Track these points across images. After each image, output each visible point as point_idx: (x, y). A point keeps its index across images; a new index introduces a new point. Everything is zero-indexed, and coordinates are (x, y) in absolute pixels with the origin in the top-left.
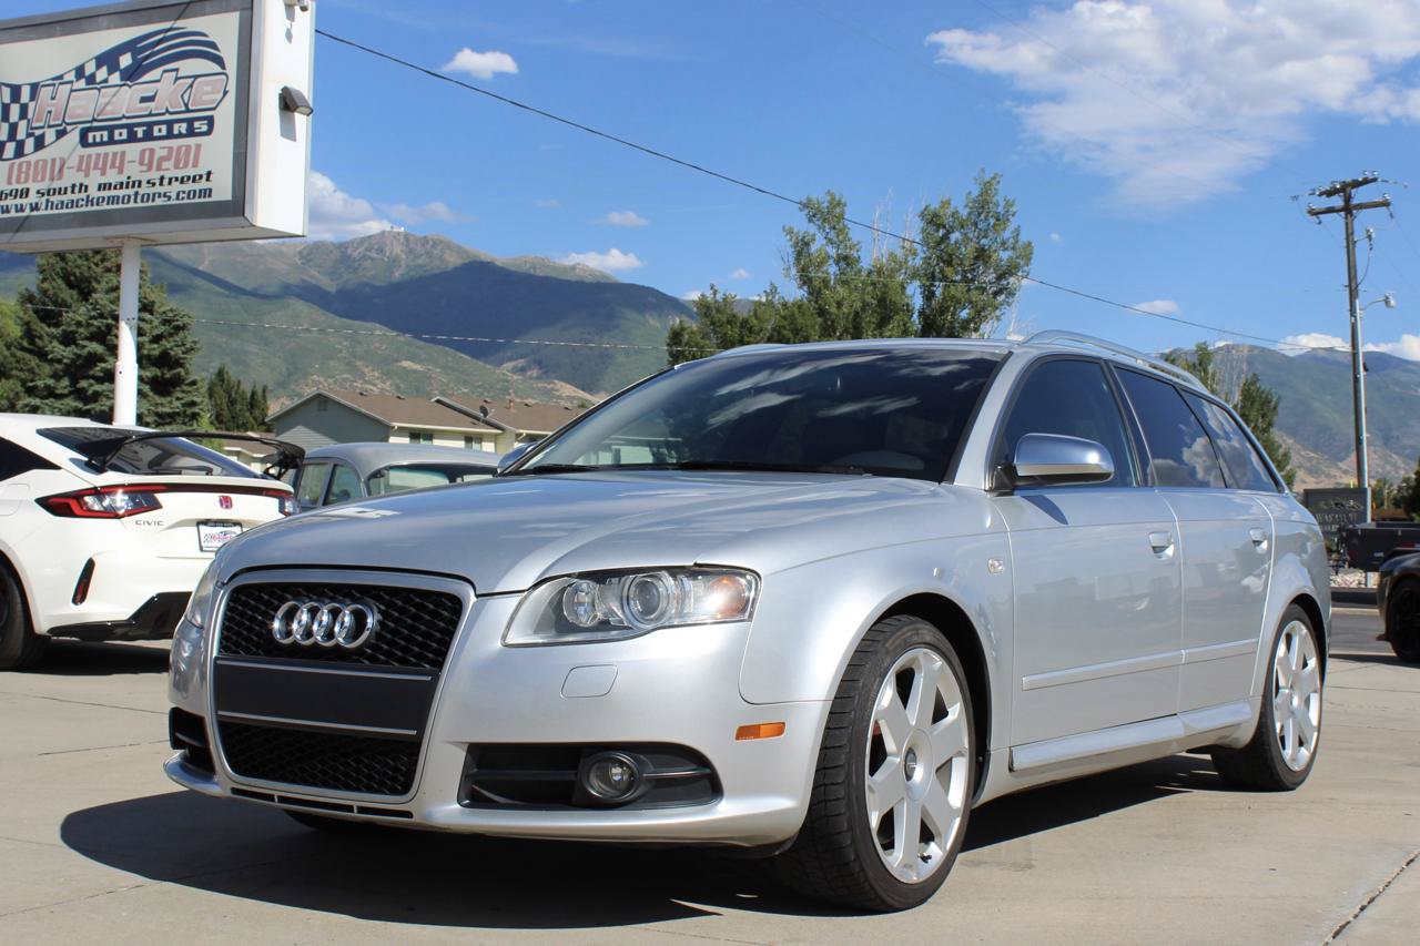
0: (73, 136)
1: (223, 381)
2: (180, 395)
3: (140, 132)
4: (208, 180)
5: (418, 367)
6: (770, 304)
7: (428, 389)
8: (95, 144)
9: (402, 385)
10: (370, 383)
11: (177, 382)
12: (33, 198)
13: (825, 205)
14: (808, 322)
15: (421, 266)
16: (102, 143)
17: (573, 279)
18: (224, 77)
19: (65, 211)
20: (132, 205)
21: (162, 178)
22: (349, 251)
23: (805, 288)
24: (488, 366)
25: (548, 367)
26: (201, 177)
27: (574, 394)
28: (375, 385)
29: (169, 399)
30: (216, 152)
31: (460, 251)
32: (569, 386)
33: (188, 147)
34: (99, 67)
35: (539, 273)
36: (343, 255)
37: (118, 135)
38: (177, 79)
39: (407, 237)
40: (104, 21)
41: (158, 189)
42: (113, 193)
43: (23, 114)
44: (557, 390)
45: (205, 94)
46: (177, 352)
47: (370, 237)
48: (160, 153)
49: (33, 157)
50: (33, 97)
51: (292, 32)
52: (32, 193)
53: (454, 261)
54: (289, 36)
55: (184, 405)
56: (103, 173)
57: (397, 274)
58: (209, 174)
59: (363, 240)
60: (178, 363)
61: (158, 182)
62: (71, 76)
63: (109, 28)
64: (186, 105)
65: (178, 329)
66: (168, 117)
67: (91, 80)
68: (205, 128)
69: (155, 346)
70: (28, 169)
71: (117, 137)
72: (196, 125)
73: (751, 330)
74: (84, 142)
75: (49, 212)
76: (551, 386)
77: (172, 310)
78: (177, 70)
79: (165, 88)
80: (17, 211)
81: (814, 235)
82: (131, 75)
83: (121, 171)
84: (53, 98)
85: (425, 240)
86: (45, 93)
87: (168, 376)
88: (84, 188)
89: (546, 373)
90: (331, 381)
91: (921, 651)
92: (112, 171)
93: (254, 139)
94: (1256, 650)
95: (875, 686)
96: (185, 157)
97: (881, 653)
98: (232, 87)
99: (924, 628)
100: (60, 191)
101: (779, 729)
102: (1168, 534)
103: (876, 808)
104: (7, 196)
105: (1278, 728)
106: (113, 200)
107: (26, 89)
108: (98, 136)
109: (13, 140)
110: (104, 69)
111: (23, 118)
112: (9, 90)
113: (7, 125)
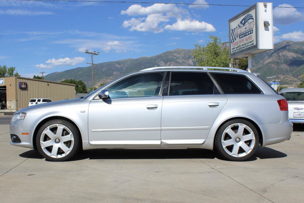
0: (238, 37)
3: (245, 34)
12: (235, 49)
18: (254, 22)
19: (239, 51)
20: (246, 48)
21: (248, 42)
30: (253, 36)
33: (250, 36)
34: (240, 24)
37: (243, 35)
40: (241, 15)
41: (248, 44)
45: (252, 26)
48: (248, 38)
49: (235, 42)
50: (234, 31)
51: (266, 10)
52: (235, 48)
58: (253, 40)
62: (238, 27)
64: (250, 28)
66: (248, 31)
67: (240, 26)
70: (234, 44)
72: (251, 32)
74: (240, 38)
78: (248, 22)
79: (247, 25)
80: (234, 52)
82: (244, 24)
83: (244, 42)
86: (235, 30)
88: (240, 46)
91: (57, 125)
92: (243, 42)
93: (258, 33)
94: (209, 129)
95: (43, 129)
96: (250, 38)
97: (46, 125)
98: (255, 24)
99: (59, 121)
100: (238, 47)
101: (28, 134)
102: (156, 105)
103: (43, 146)
104: (233, 49)
105: (224, 147)
106: (243, 47)
107: (233, 30)
108: (241, 36)
109: (233, 39)
110: (241, 24)
111: (233, 35)
112: (232, 30)
113: (232, 37)
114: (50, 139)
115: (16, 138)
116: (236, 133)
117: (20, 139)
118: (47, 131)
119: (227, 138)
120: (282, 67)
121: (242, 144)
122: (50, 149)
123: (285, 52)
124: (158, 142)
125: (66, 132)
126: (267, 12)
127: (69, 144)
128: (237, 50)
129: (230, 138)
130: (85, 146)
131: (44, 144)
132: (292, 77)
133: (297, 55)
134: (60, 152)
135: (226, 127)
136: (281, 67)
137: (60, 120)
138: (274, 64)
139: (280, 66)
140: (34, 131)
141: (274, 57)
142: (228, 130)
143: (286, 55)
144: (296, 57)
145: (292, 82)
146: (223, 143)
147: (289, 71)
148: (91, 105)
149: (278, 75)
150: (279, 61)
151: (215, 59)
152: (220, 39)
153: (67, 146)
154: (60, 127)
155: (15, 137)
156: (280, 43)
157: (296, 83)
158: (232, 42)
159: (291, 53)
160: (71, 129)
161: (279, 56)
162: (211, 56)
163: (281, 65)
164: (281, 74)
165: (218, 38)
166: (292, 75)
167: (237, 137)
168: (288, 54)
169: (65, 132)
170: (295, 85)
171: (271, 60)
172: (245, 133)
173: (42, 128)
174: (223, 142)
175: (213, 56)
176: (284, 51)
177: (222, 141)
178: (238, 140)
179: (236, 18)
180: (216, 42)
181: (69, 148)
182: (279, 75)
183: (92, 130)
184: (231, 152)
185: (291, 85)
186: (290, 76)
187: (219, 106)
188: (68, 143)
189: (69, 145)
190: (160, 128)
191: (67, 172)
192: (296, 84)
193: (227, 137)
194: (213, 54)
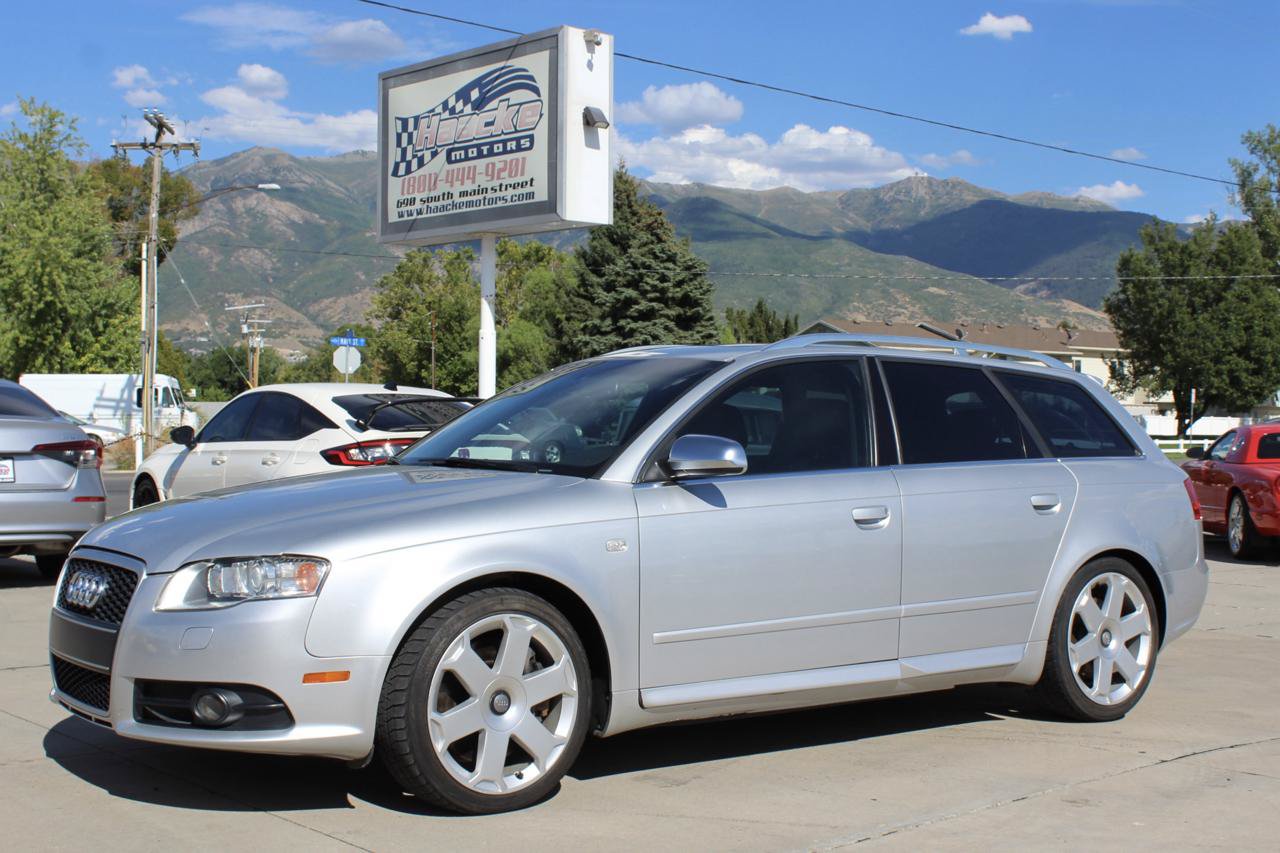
0: (442, 156)
1: (761, 312)
2: (700, 329)
3: (485, 149)
4: (531, 185)
5: (943, 292)
6: (1209, 229)
7: (952, 310)
8: (456, 161)
9: (929, 308)
10: (901, 307)
11: (697, 318)
12: (418, 205)
13: (1266, 137)
14: (1245, 245)
15: (944, 205)
16: (461, 160)
17: (1077, 210)
18: (539, 103)
19: (439, 214)
20: (482, 207)
21: (501, 185)
22: (881, 196)
23: (1249, 213)
24: (1004, 289)
25: (1056, 290)
26: (527, 183)
27: (1079, 311)
28: (906, 308)
29: (690, 332)
30: (536, 162)
31: (975, 190)
32: (1076, 304)
33: (517, 160)
34: (457, 101)
35: (1046, 205)
36: (876, 201)
37: (472, 152)
38: (509, 106)
39: (930, 181)
40: (460, 64)
41: (498, 194)
42: (469, 198)
43: (410, 141)
44: (1065, 308)
45: (528, 117)
46: (696, 294)
47: (899, 183)
48: (499, 166)
49: (417, 174)
50: (416, 127)
51: (593, 61)
52: (418, 201)
53: (970, 199)
54: (590, 65)
55: (703, 337)
56: (462, 184)
57: (922, 213)
58: (532, 180)
59: (892, 186)
60: (696, 303)
61: (498, 188)
62: (439, 109)
63: (463, 70)
64: (515, 127)
65: (696, 275)
66: (503, 137)
67: (453, 111)
68: (528, 144)
69: (678, 289)
70: (414, 182)
71: (470, 155)
72: (522, 142)
73: (1190, 255)
74: (449, 161)
75: (429, 215)
76: (1059, 304)
77: (691, 260)
78: (508, 99)
79: (499, 113)
80: (408, 216)
81: (1257, 165)
82: (479, 106)
83: (474, 182)
84: (428, 127)
85: (946, 182)
86: (423, 123)
87: (689, 314)
88: (450, 195)
89: (1055, 293)
90: (868, 306)
91: (504, 617)
92: (468, 181)
93: (562, 151)
96: (517, 168)
98: (545, 111)
100: (434, 199)
101: (343, 676)
103: (442, 736)
104: (399, 204)
106: (470, 204)
107: (411, 123)
108: (457, 155)
109: (403, 160)
110: (461, 102)
111: (410, 143)
112: (399, 123)
113: (399, 150)
114: (468, 696)
116: (1101, 608)
117: (284, 708)
118: (458, 655)
119: (1079, 632)
120: (242, 259)
123: (256, 199)
126: (594, 68)
128: (431, 210)
131: (443, 729)
132: (284, 306)
133: (307, 214)
135: (1078, 592)
136: (237, 259)
138: (210, 248)
139: (235, 255)
141: (211, 213)
143: (259, 208)
144: (301, 222)
145: (284, 329)
146: (1073, 655)
147: (271, 280)
149: (227, 296)
150: (232, 234)
151: (41, 214)
152: (73, 122)
154: (520, 629)
156: (241, 158)
157: (300, 331)
158: (402, 171)
159: (283, 203)
160: (566, 635)
161: (231, 212)
162: (23, 197)
163: (241, 252)
164: (236, 291)
165: (63, 114)
166: (283, 296)
168: (269, 204)
170: (296, 341)
171: (198, 229)
175: (34, 196)
176: (251, 193)
177: (1070, 644)
179: (431, 72)
180: (52, 134)
182: (229, 293)
184: (1093, 688)
185: (278, 340)
186: (274, 300)
192: (299, 336)
193: (1080, 628)
194: (32, 187)
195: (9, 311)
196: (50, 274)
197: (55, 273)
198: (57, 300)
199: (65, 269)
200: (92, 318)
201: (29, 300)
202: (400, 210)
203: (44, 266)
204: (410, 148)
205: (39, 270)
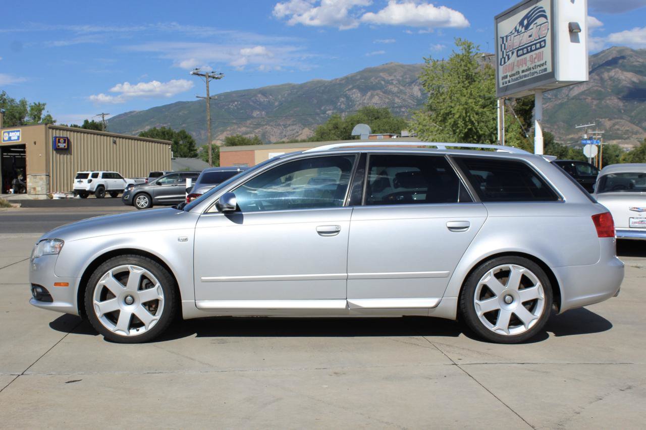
0: (515, 54)
3: (529, 49)
4: (546, 65)
8: (520, 56)
12: (509, 78)
16: (522, 55)
18: (547, 23)
20: (530, 77)
26: (544, 64)
30: (547, 53)
33: (540, 53)
34: (520, 26)
40: (520, 8)
41: (535, 70)
42: (525, 73)
43: (505, 47)
45: (543, 31)
48: (534, 56)
49: (508, 63)
50: (506, 41)
58: (546, 62)
61: (534, 67)
62: (514, 32)
63: (522, 11)
64: (539, 36)
66: (535, 42)
67: (518, 31)
68: (544, 45)
70: (507, 67)
71: (524, 52)
72: (541, 44)
74: (518, 56)
75: (513, 83)
78: (536, 23)
79: (534, 31)
80: (506, 84)
82: (527, 27)
83: (526, 65)
84: (511, 40)
86: (509, 38)
88: (518, 72)
91: (129, 266)
92: (524, 65)
93: (556, 46)
94: (449, 276)
95: (99, 275)
96: (540, 57)
97: (104, 266)
98: (550, 27)
99: (132, 259)
100: (514, 75)
101: (67, 284)
102: (338, 226)
103: (100, 311)
104: (503, 78)
105: (479, 314)
106: (525, 76)
107: (505, 38)
108: (520, 53)
109: (503, 57)
110: (521, 27)
111: (505, 49)
112: (501, 39)
113: (502, 52)
114: (114, 296)
115: (43, 292)
116: (504, 284)
117: (50, 295)
118: (107, 280)
119: (487, 295)
120: (608, 102)
121: (515, 307)
122: (113, 317)
123: (614, 72)
124: (340, 304)
125: (149, 282)
126: (575, 2)
127: (154, 306)
128: (513, 80)
129: (492, 295)
130: (188, 310)
131: (101, 308)
132: (630, 124)
133: (640, 77)
134: (135, 322)
135: (483, 273)
136: (605, 102)
137: (135, 257)
138: (592, 98)
139: (604, 100)
140: (79, 279)
141: (592, 81)
142: (488, 279)
143: (616, 76)
144: (638, 82)
145: (630, 135)
146: (478, 306)
147: (623, 111)
148: (201, 224)
149: (601, 120)
150: (603, 90)
151: (467, 89)
152: (478, 47)
153: (149, 310)
154: (136, 271)
155: (39, 290)
156: (605, 53)
157: (638, 136)
158: (503, 63)
159: (628, 73)
160: (158, 275)
161: (602, 79)
162: (459, 83)
163: (607, 99)
164: (605, 118)
165: (473, 44)
166: (629, 119)
167: (507, 293)
168: (620, 74)
169: (145, 281)
170: (636, 141)
171: (586, 89)
172: (523, 284)
173: (97, 272)
174: (476, 303)
175: (463, 82)
176: (612, 70)
177: (476, 301)
178: (508, 299)
179: (511, 13)
180: (469, 53)
181: (154, 314)
182: (602, 118)
183: (202, 278)
184: (494, 323)
186: (624, 121)
187: (470, 228)
188: (151, 306)
189: (153, 309)
190: (346, 274)
191: (148, 373)
192: (637, 138)
193: (486, 293)
194: (463, 78)
195: (455, 133)
196: (469, 117)
197: (471, 116)
198: (473, 128)
199: (477, 114)
200: (490, 135)
201: (461, 128)
202: (503, 81)
203: (466, 113)
204: (505, 51)
205: (464, 115)
